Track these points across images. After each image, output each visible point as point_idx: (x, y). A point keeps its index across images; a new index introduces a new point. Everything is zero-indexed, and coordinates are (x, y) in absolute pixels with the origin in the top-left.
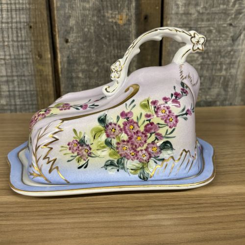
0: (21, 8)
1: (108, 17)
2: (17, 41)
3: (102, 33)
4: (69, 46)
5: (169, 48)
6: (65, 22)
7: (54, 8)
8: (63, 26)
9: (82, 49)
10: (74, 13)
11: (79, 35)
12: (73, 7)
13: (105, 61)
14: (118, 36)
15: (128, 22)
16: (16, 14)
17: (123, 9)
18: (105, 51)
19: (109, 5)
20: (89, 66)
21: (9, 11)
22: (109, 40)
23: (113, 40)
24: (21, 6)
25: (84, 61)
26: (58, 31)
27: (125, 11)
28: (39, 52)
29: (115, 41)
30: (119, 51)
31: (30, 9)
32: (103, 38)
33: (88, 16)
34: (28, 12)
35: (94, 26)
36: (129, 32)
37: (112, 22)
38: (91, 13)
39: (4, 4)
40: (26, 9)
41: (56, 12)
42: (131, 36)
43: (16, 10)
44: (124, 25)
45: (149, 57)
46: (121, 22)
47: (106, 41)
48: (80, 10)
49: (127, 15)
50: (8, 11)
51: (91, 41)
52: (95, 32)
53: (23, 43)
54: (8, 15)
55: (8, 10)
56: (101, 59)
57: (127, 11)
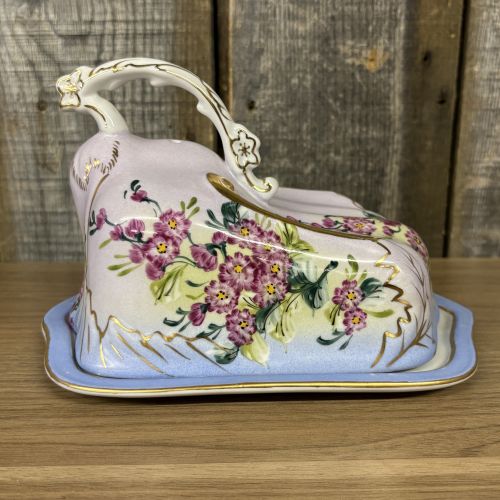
0: (155, 32)
1: (345, 55)
2: (143, 103)
3: (330, 89)
4: (255, 116)
5: (473, 124)
6: (250, 64)
7: (227, 31)
8: (245, 71)
9: (284, 124)
10: (271, 44)
11: (279, 92)
12: (269, 31)
13: (332, 150)
14: (364, 96)
15: (387, 67)
16: (144, 44)
17: (377, 38)
18: (333, 129)
19: (348, 28)
20: (295, 160)
21: (131, 36)
22: (344, 103)
23: (352, 104)
24: (156, 27)
25: (286, 150)
26: (235, 84)
27: (383, 41)
28: (188, 129)
29: (357, 107)
30: (364, 129)
31: (175, 33)
32: (331, 101)
33: (300, 50)
34: (170, 39)
35: (312, 72)
36: (387, 88)
37: (353, 65)
38: (308, 44)
39: (121, 21)
40: (166, 33)
41: (231, 41)
42: (391, 95)
43: (145, 35)
44: (379, 72)
45: (429, 143)
46: (371, 66)
47: (336, 106)
48: (285, 38)
49: (386, 50)
50: (127, 37)
51: (305, 105)
52: (313, 86)
53: (156, 109)
54: (127, 45)
55: (127, 34)
56: (322, 145)
57: (386, 41)
